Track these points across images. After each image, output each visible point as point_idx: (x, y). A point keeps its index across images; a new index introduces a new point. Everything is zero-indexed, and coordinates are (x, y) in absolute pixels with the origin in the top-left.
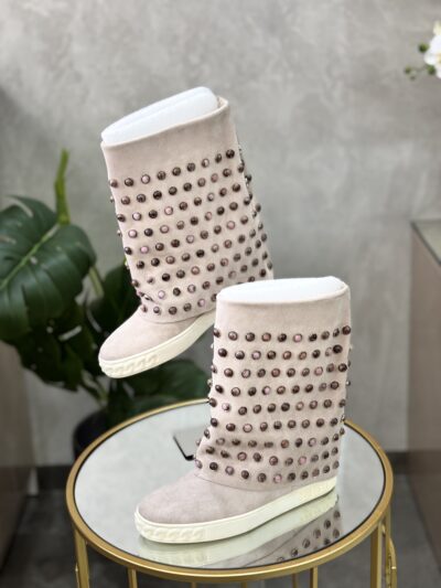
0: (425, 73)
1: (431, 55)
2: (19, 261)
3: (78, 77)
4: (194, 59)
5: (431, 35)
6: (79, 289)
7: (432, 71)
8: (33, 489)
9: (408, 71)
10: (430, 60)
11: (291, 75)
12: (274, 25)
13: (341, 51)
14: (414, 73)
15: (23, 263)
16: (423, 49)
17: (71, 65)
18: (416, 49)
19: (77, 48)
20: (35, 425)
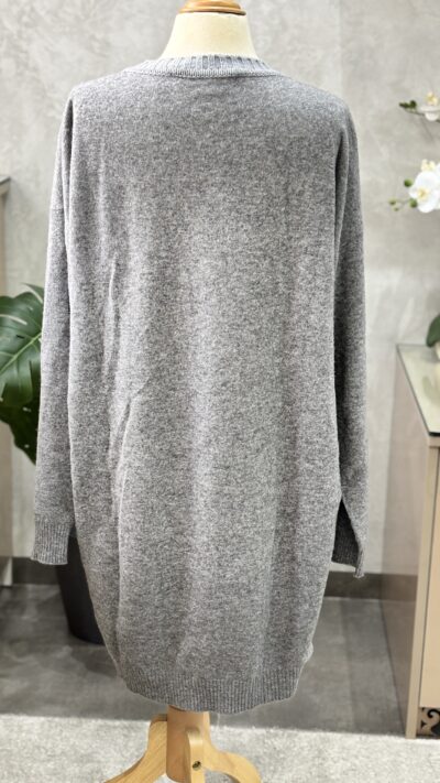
0: (408, 206)
1: (415, 190)
2: (29, 341)
5: (418, 170)
7: (414, 205)
8: (8, 581)
9: (393, 203)
10: (413, 194)
14: (398, 205)
15: (31, 343)
16: (407, 184)
18: (402, 183)
20: (16, 516)
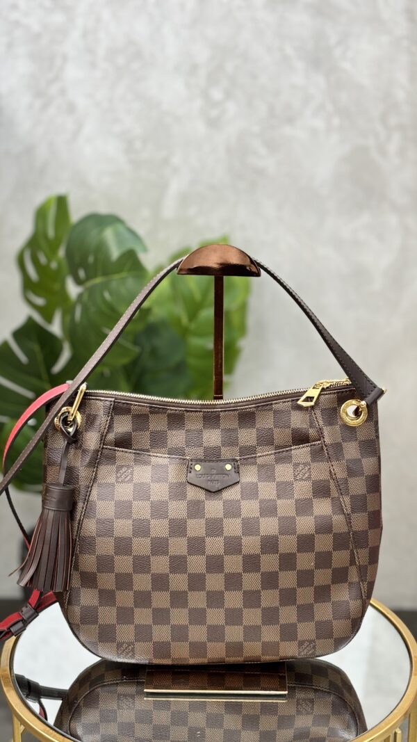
3: (71, 108)
4: (217, 94)
11: (336, 121)
12: (319, 58)
13: (400, 95)
17: (63, 92)
19: (73, 72)
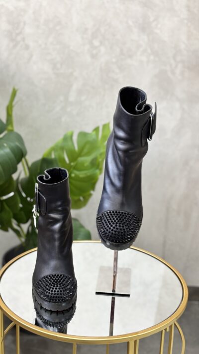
3: (27, 47)
4: (96, 43)
6: (15, 170)
11: (152, 57)
12: (145, 27)
17: (23, 39)
19: (28, 30)
